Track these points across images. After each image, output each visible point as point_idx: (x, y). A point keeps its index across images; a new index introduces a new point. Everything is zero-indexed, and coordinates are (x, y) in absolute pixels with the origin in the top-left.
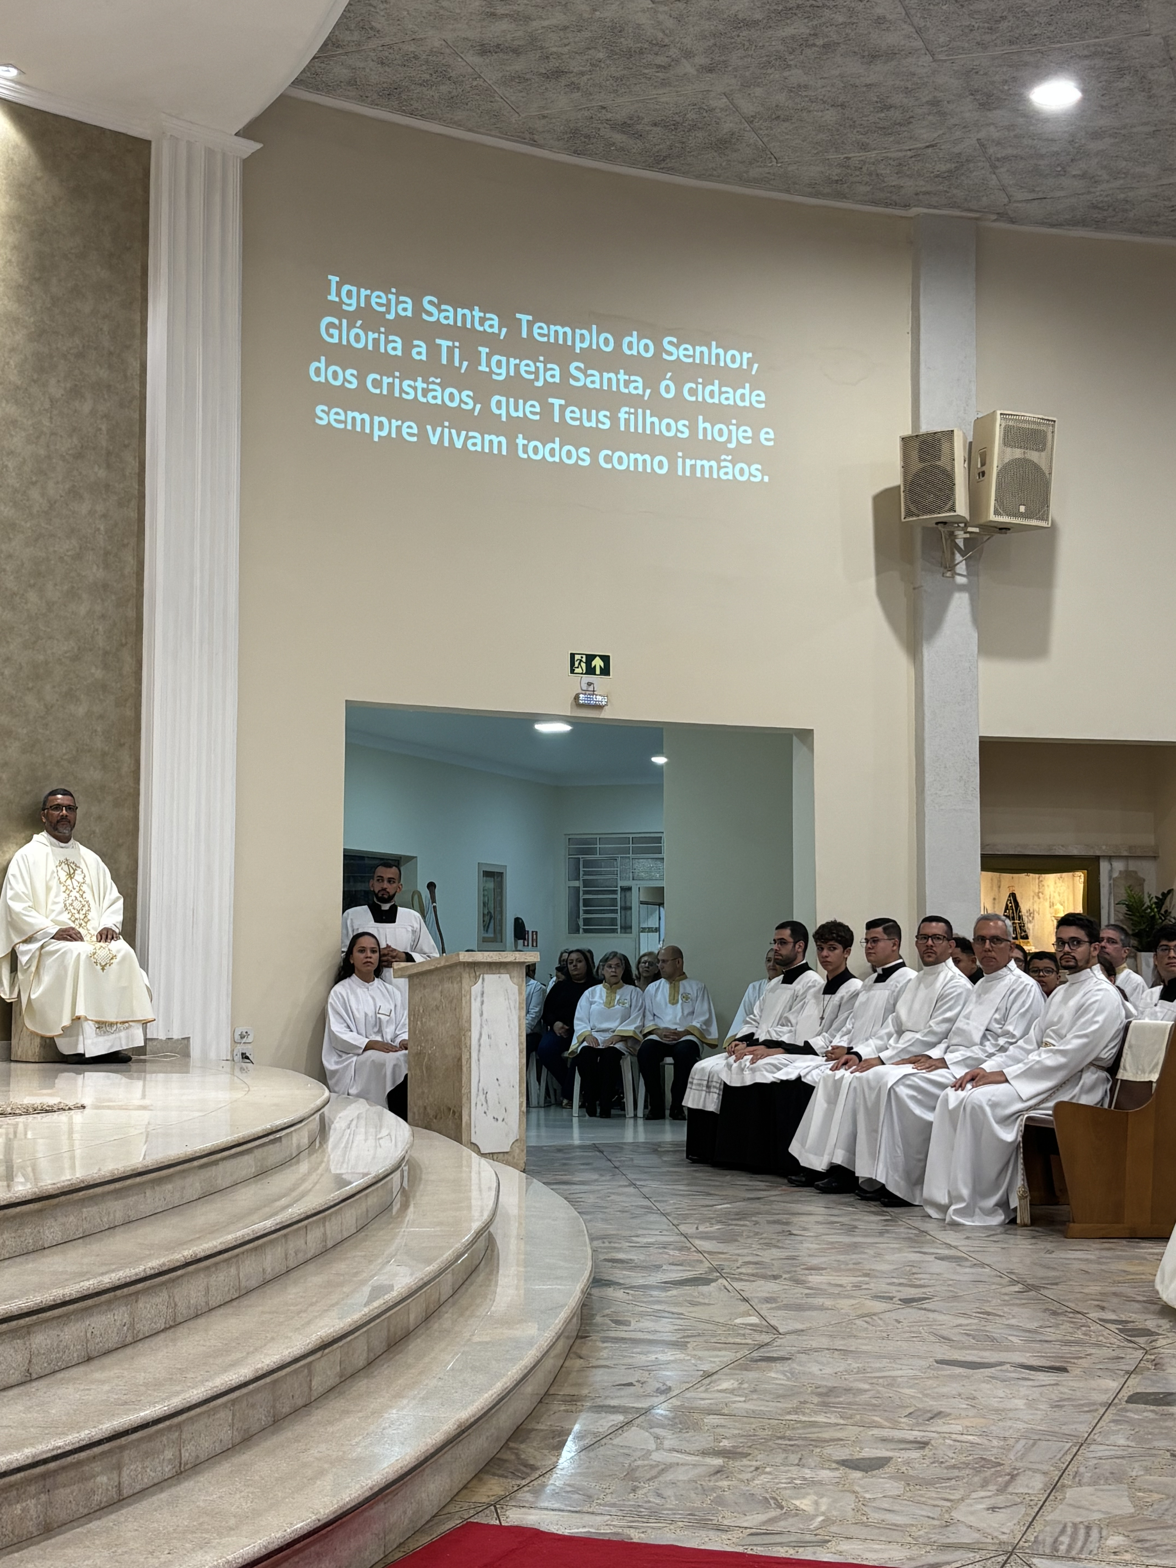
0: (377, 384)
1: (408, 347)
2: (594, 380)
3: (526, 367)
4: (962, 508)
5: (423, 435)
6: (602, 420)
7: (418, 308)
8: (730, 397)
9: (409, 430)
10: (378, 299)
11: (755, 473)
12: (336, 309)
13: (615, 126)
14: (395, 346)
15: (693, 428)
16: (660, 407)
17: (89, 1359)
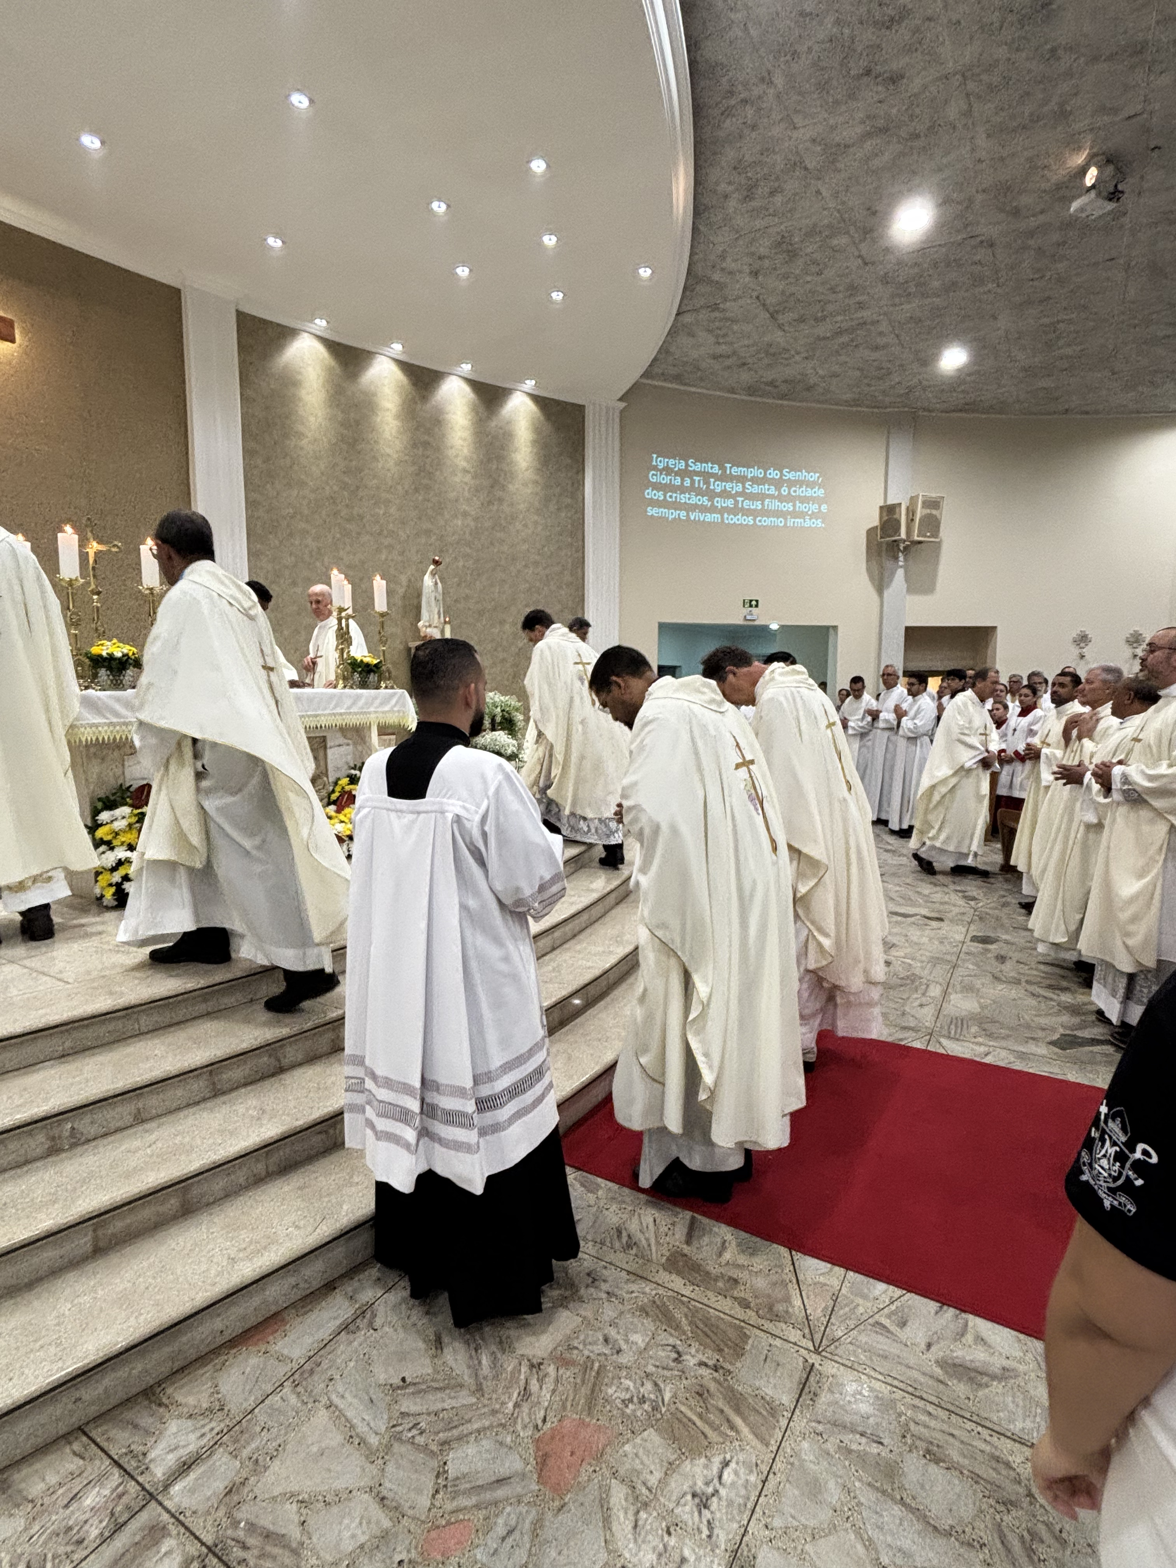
0: (671, 497)
1: (683, 480)
2: (756, 489)
3: (728, 486)
4: (903, 535)
5: (688, 515)
6: (758, 505)
7: (687, 465)
8: (810, 493)
9: (683, 514)
10: (671, 462)
11: (819, 523)
12: (655, 468)
13: (766, 384)
14: (678, 481)
15: (794, 506)
16: (780, 498)
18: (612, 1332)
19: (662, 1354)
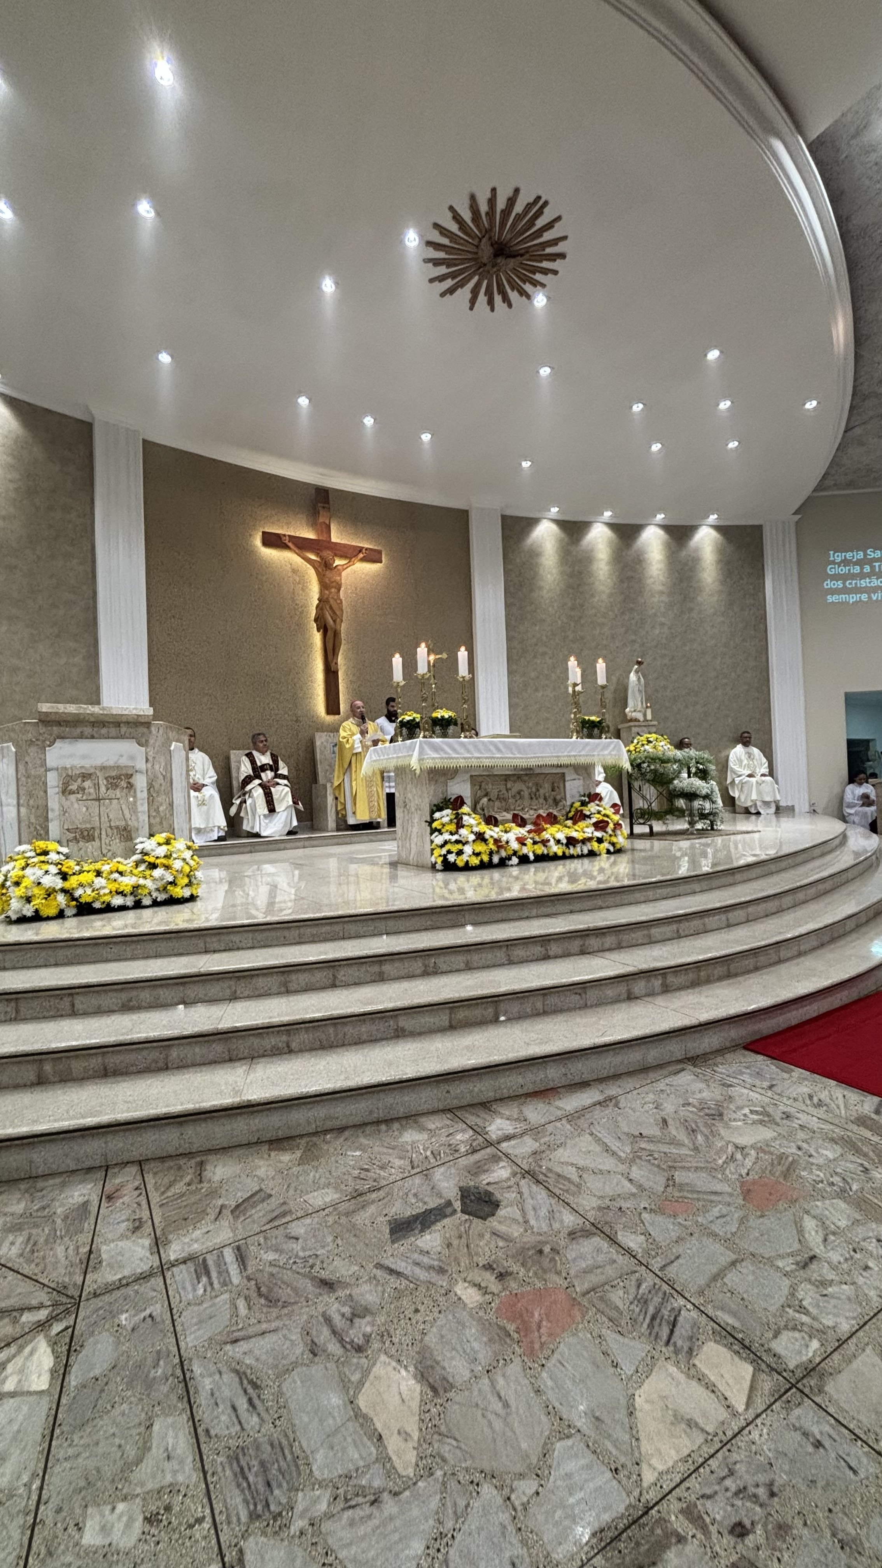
0: (850, 584)
1: (862, 569)
5: (870, 598)
7: (865, 555)
9: (864, 597)
10: (849, 555)
12: (833, 562)
14: (857, 570)
17: (767, 916)
18: (805, 1145)
19: (851, 1166)
